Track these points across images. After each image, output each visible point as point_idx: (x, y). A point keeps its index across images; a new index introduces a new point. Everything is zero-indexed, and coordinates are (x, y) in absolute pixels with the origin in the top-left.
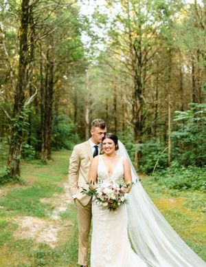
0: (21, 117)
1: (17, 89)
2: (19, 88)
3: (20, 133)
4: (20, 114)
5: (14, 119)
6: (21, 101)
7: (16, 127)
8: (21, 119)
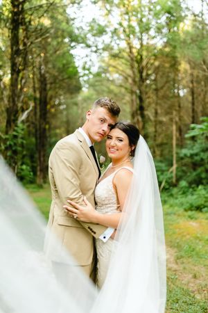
0: (15, 133)
1: (9, 101)
2: (11, 100)
3: (15, 152)
4: (14, 130)
5: (7, 136)
6: (15, 116)
7: (10, 145)
8: (15, 137)
